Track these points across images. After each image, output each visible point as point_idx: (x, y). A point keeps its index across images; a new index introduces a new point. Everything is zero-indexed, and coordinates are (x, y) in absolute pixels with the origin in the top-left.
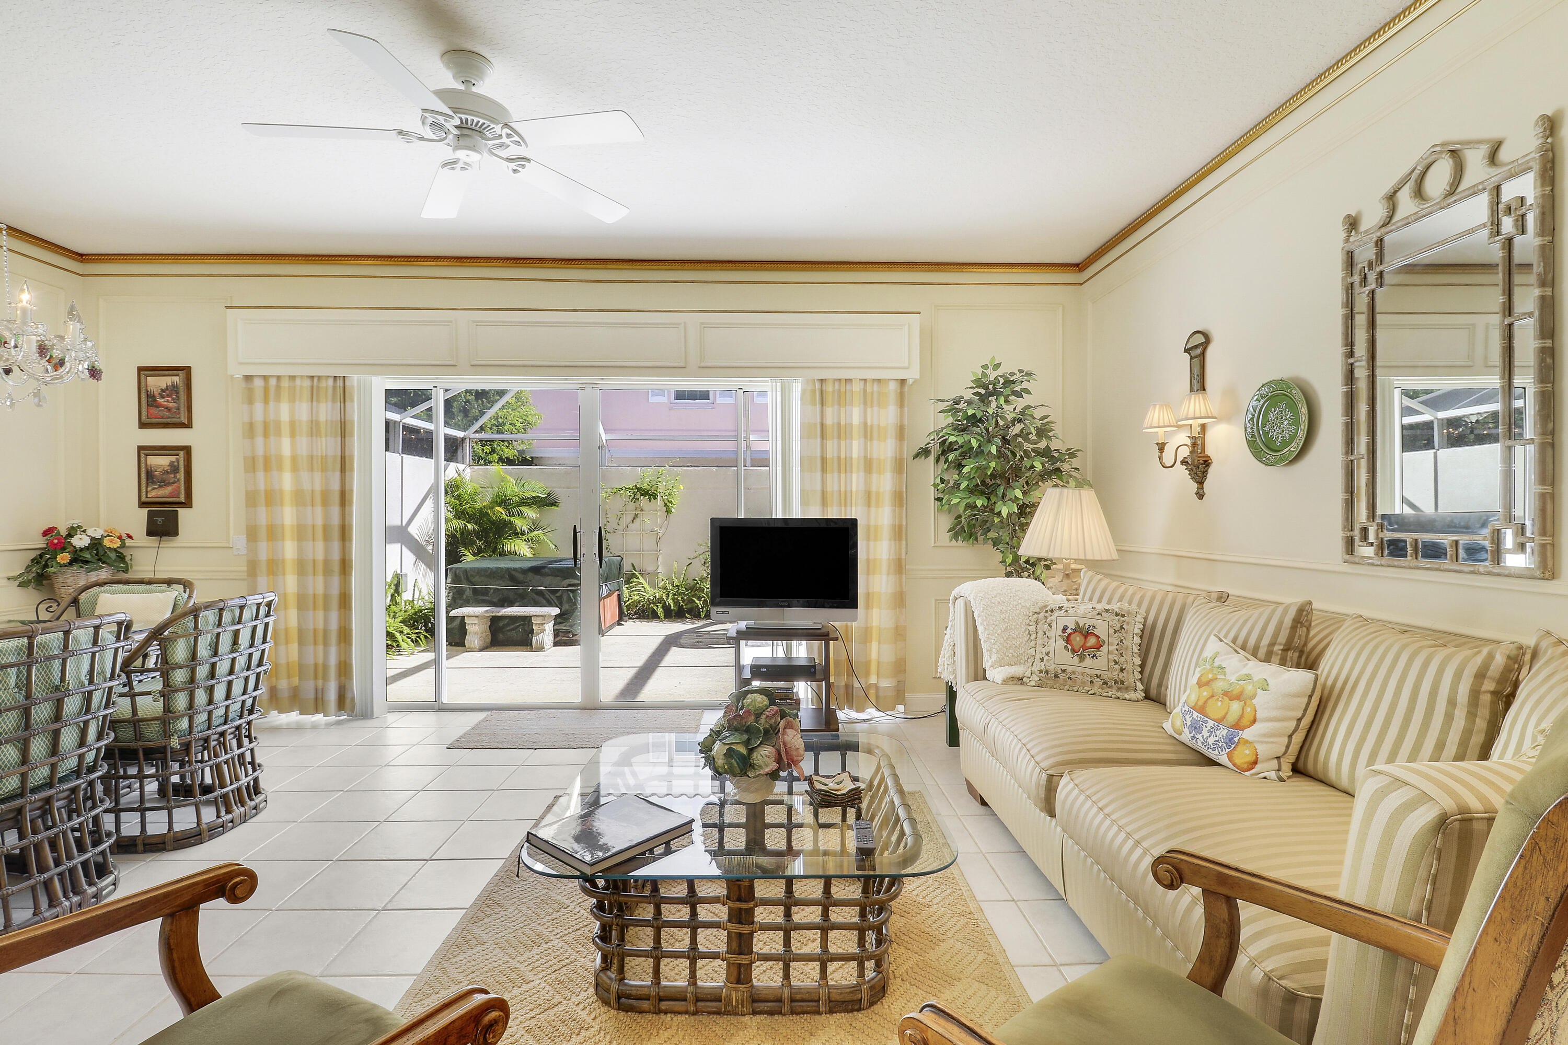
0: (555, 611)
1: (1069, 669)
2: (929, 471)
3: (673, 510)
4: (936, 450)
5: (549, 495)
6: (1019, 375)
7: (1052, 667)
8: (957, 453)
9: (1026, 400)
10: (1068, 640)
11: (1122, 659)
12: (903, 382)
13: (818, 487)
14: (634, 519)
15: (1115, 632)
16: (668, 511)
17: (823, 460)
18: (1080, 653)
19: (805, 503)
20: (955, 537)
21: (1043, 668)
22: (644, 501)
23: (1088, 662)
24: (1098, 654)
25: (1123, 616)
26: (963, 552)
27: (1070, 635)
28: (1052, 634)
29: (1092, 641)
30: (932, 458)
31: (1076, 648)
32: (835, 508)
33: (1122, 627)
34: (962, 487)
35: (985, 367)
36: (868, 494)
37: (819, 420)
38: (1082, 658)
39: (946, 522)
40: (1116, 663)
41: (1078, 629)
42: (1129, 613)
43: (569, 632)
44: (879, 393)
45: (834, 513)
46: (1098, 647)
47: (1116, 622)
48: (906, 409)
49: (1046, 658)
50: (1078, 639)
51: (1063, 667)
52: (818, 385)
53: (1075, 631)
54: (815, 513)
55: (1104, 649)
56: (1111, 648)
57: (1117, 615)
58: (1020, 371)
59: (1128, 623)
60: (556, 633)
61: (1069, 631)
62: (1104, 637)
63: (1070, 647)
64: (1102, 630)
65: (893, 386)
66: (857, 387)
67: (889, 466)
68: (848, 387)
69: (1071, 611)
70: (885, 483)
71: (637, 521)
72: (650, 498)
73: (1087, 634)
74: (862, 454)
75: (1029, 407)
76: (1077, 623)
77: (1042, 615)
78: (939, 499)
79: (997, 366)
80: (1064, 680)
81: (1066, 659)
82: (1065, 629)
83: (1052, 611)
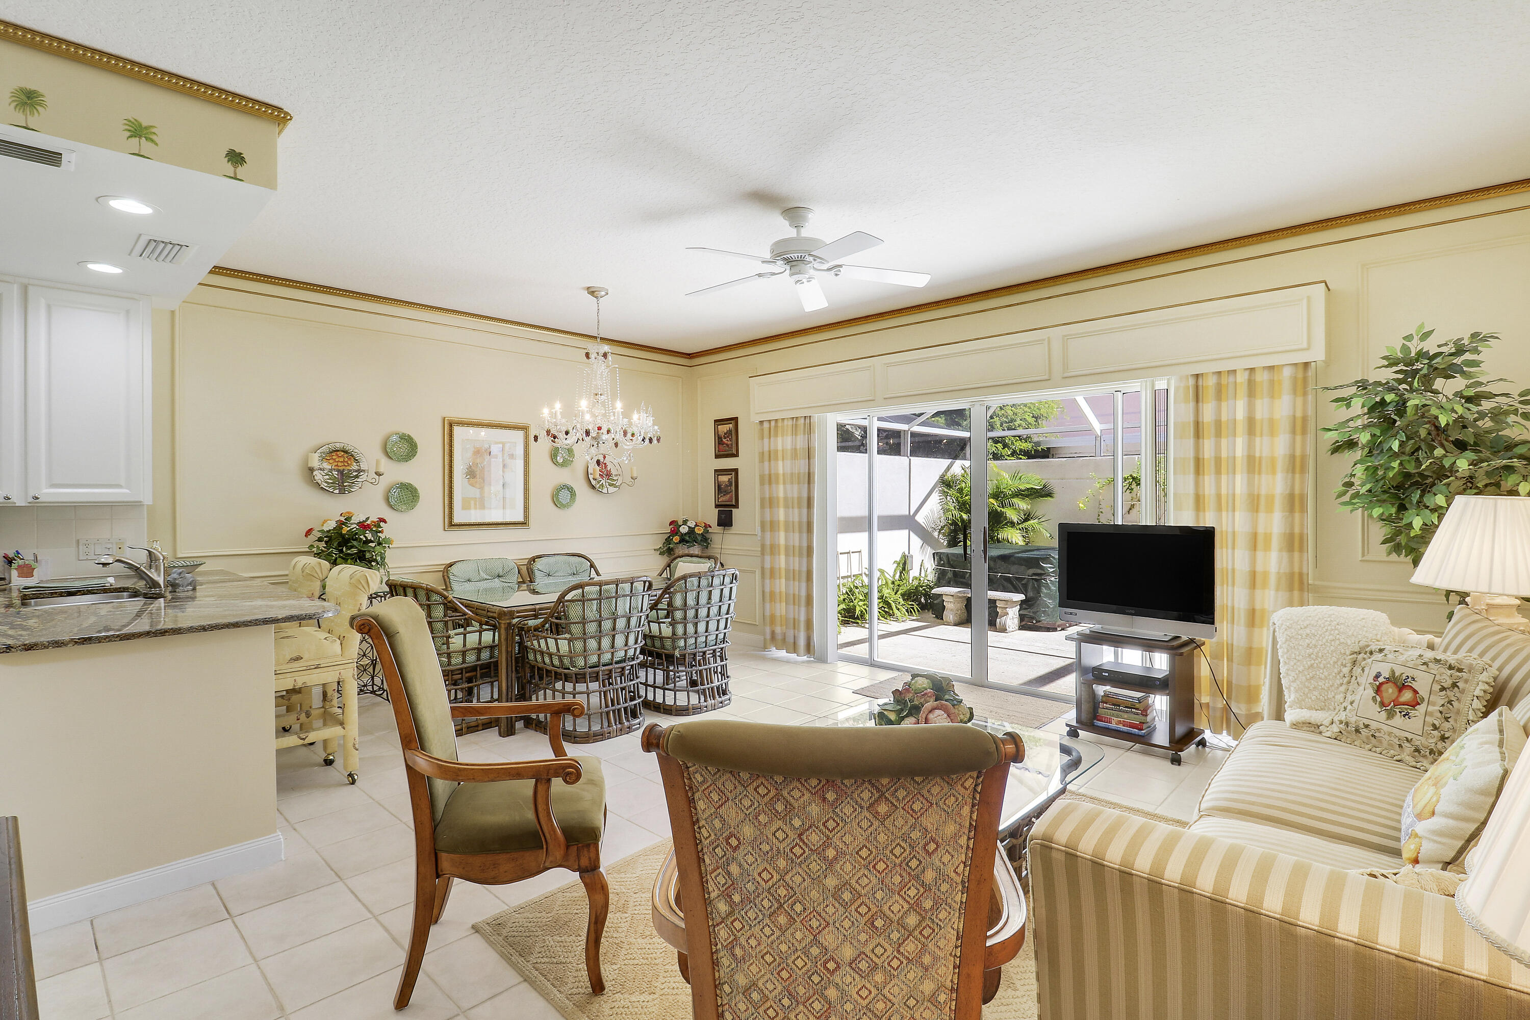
0: (1022, 597)
1: (1374, 725)
5: (1045, 486)
7: (1353, 719)
10: (1378, 690)
11: (1446, 725)
14: (1130, 509)
15: (1443, 689)
18: (1389, 708)
21: (1343, 719)
23: (1398, 720)
24: (1412, 713)
25: (1460, 670)
27: (1381, 684)
28: (1362, 680)
29: (1407, 696)
31: (1386, 701)
33: (1454, 685)
38: (1391, 715)
40: (1435, 728)
41: (1392, 679)
42: (1471, 669)
43: (1033, 618)
46: (1414, 704)
47: (1446, 678)
49: (1349, 707)
50: (1390, 691)
51: (1367, 722)
53: (1388, 680)
55: (1422, 708)
56: (1430, 708)
57: (1451, 668)
59: (1466, 681)
60: (1022, 618)
61: (1381, 679)
62: (1423, 692)
63: (1379, 699)
64: (1423, 684)
69: (1390, 656)
73: (1402, 686)
76: (1393, 672)
77: (1362, 655)
80: (1367, 738)
81: (1374, 714)
82: (1377, 676)
83: (1371, 653)
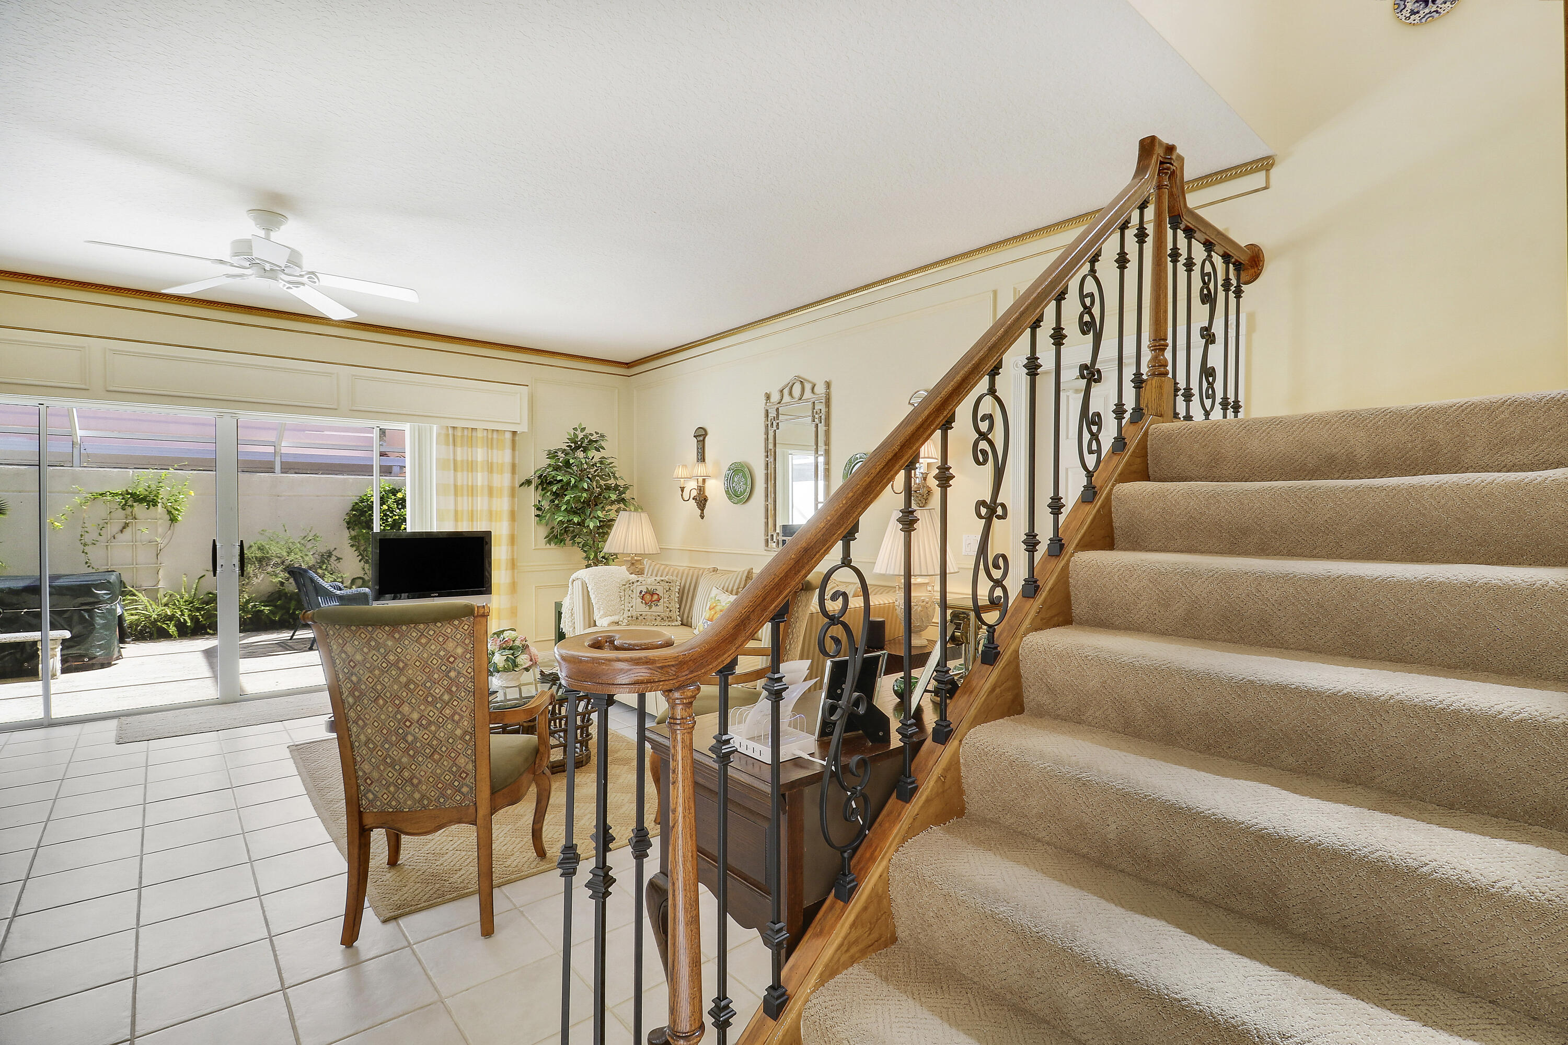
1: (644, 614)
2: (532, 496)
3: (180, 518)
4: (536, 481)
6: (595, 435)
7: (634, 614)
8: (559, 485)
9: (603, 453)
10: (643, 598)
11: (670, 606)
12: (514, 433)
13: (452, 507)
15: (667, 591)
16: (173, 520)
17: (456, 486)
18: (649, 604)
19: (440, 518)
20: (549, 542)
21: (630, 614)
22: (139, 509)
23: (654, 608)
24: (659, 604)
25: (670, 583)
26: (555, 553)
27: (644, 595)
28: (634, 596)
29: (655, 597)
30: (533, 487)
31: (647, 602)
32: (465, 523)
33: (670, 589)
34: (563, 508)
35: (575, 429)
36: (490, 513)
37: (452, 457)
38: (650, 607)
39: (543, 531)
40: (668, 608)
41: (648, 592)
42: (673, 581)
44: (498, 439)
45: (464, 527)
46: (658, 600)
47: (667, 586)
48: (517, 452)
49: (631, 609)
50: (648, 597)
51: (641, 613)
52: (450, 431)
53: (646, 593)
54: (448, 527)
55: (661, 601)
56: (665, 600)
57: (667, 582)
58: (597, 433)
59: (673, 587)
61: (643, 593)
62: (661, 595)
63: (644, 602)
64: (660, 591)
65: (508, 436)
66: (480, 434)
67: (506, 492)
68: (474, 434)
69: (644, 583)
70: (503, 504)
71: (128, 531)
72: (148, 505)
73: (652, 594)
74: (486, 483)
75: (604, 458)
76: (648, 589)
77: (629, 586)
78: (537, 516)
79: (583, 429)
80: (641, 620)
81: (643, 608)
82: (641, 592)
83: (633, 583)
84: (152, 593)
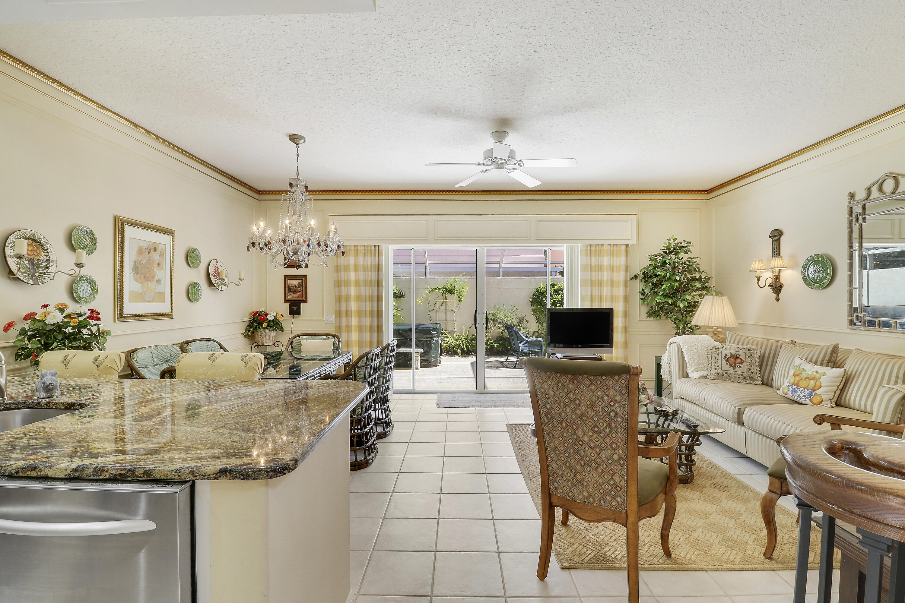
0: (422, 350)
1: (729, 372)
2: (638, 285)
3: (462, 300)
4: (641, 276)
5: (399, 292)
6: (684, 243)
7: (720, 372)
8: (658, 278)
9: (690, 255)
10: (727, 360)
11: (752, 368)
12: (627, 246)
13: (589, 293)
15: (749, 357)
16: (460, 300)
17: (591, 281)
18: (733, 366)
19: (582, 300)
20: (649, 316)
21: (716, 372)
22: (448, 295)
23: (737, 369)
24: (741, 366)
25: (751, 350)
26: (653, 324)
27: (728, 358)
28: (720, 358)
29: (738, 361)
30: (638, 280)
31: (731, 364)
32: (597, 303)
33: (751, 355)
34: (661, 294)
35: (669, 240)
36: (612, 296)
37: (589, 263)
38: (734, 368)
39: (645, 309)
40: (750, 370)
41: (732, 356)
42: (754, 349)
44: (617, 250)
45: (596, 305)
46: (741, 363)
47: (748, 353)
48: (629, 258)
49: (717, 368)
50: (732, 360)
51: (726, 372)
52: (589, 247)
53: (730, 357)
54: (587, 305)
55: (744, 364)
56: (747, 364)
57: (749, 350)
58: (685, 241)
59: (754, 354)
60: (421, 361)
61: (728, 357)
62: (744, 359)
63: (728, 363)
64: (743, 356)
65: (623, 248)
66: (606, 248)
67: (622, 284)
68: (602, 248)
69: (728, 349)
70: (620, 291)
71: (444, 305)
72: (451, 293)
73: (736, 358)
74: (609, 279)
75: (690, 258)
76: (731, 353)
77: (715, 350)
78: (642, 299)
79: (675, 240)
80: (726, 377)
81: (727, 368)
82: (726, 356)
83: (719, 348)
84: (452, 333)
